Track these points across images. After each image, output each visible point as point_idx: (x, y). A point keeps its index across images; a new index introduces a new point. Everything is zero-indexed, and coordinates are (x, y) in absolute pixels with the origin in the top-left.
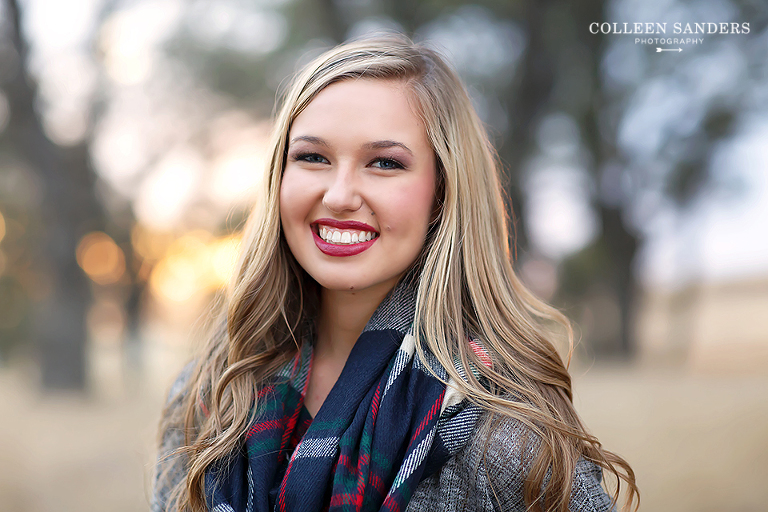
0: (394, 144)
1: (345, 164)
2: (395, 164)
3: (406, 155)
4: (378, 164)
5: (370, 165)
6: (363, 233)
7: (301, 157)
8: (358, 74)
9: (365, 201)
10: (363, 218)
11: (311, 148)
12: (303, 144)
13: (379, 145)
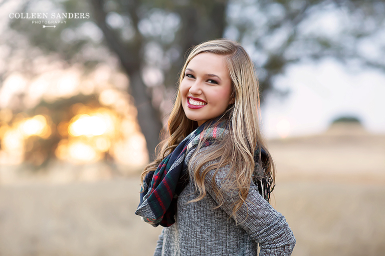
0: (215, 76)
1: (198, 79)
2: (215, 82)
3: (219, 80)
4: (210, 81)
5: (207, 81)
6: (201, 102)
7: (187, 75)
8: (209, 51)
9: (203, 93)
10: (201, 98)
11: (190, 73)
12: (188, 71)
13: (210, 75)
